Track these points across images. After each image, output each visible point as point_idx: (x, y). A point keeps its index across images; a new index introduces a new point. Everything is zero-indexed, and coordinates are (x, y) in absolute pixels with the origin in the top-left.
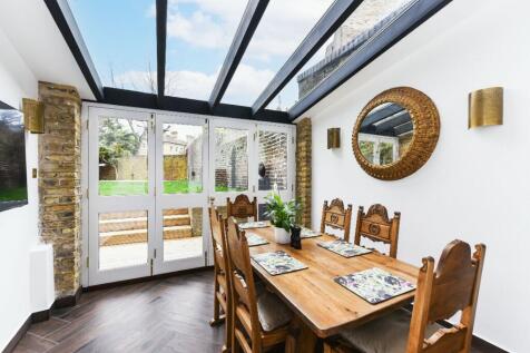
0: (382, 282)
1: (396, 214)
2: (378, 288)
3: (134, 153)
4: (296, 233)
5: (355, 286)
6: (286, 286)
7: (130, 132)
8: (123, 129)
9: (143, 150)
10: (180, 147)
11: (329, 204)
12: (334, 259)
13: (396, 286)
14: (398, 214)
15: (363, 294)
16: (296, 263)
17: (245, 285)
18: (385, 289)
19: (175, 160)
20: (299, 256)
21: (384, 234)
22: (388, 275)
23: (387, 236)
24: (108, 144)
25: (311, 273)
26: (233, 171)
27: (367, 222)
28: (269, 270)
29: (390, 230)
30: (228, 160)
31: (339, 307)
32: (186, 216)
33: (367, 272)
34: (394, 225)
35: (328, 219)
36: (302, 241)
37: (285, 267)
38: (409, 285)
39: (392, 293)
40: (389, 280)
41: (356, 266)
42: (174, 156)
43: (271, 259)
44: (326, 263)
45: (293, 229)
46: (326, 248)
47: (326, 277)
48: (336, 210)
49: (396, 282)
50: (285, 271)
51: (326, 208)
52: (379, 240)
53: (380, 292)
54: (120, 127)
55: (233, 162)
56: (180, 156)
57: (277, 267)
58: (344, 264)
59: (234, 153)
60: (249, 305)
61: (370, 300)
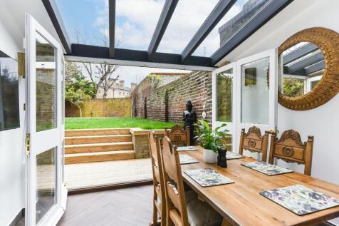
0: (307, 197)
1: (309, 137)
2: (303, 202)
3: (93, 97)
4: (222, 153)
5: (280, 199)
6: (216, 196)
7: (90, 81)
8: (86, 80)
9: (100, 95)
10: (126, 92)
11: (246, 132)
12: (258, 177)
13: (322, 201)
14: (311, 138)
15: (289, 206)
16: (223, 179)
17: (177, 192)
18: (310, 203)
19: (122, 102)
20: (225, 173)
21: (298, 155)
22: (311, 191)
23: (301, 157)
24: (75, 91)
25: (237, 187)
26: (167, 108)
27: (280, 146)
28: (200, 183)
29: (304, 153)
30: (162, 100)
31: (266, 216)
32: (131, 143)
33: (291, 188)
34: (308, 147)
35: (246, 143)
36: (228, 162)
37: (214, 181)
38: (335, 201)
39: (318, 207)
40: (314, 195)
41: (280, 183)
42: (122, 99)
43: (201, 174)
44: (251, 179)
45: (219, 150)
46: (250, 168)
47: (252, 191)
48: (253, 136)
49: (321, 197)
50: (215, 184)
51: (244, 135)
52: (293, 161)
53: (306, 206)
54: (83, 78)
55: (167, 101)
56: (126, 98)
57: (208, 181)
58: (267, 181)
59: (167, 94)
60: (180, 210)
61: (296, 212)
